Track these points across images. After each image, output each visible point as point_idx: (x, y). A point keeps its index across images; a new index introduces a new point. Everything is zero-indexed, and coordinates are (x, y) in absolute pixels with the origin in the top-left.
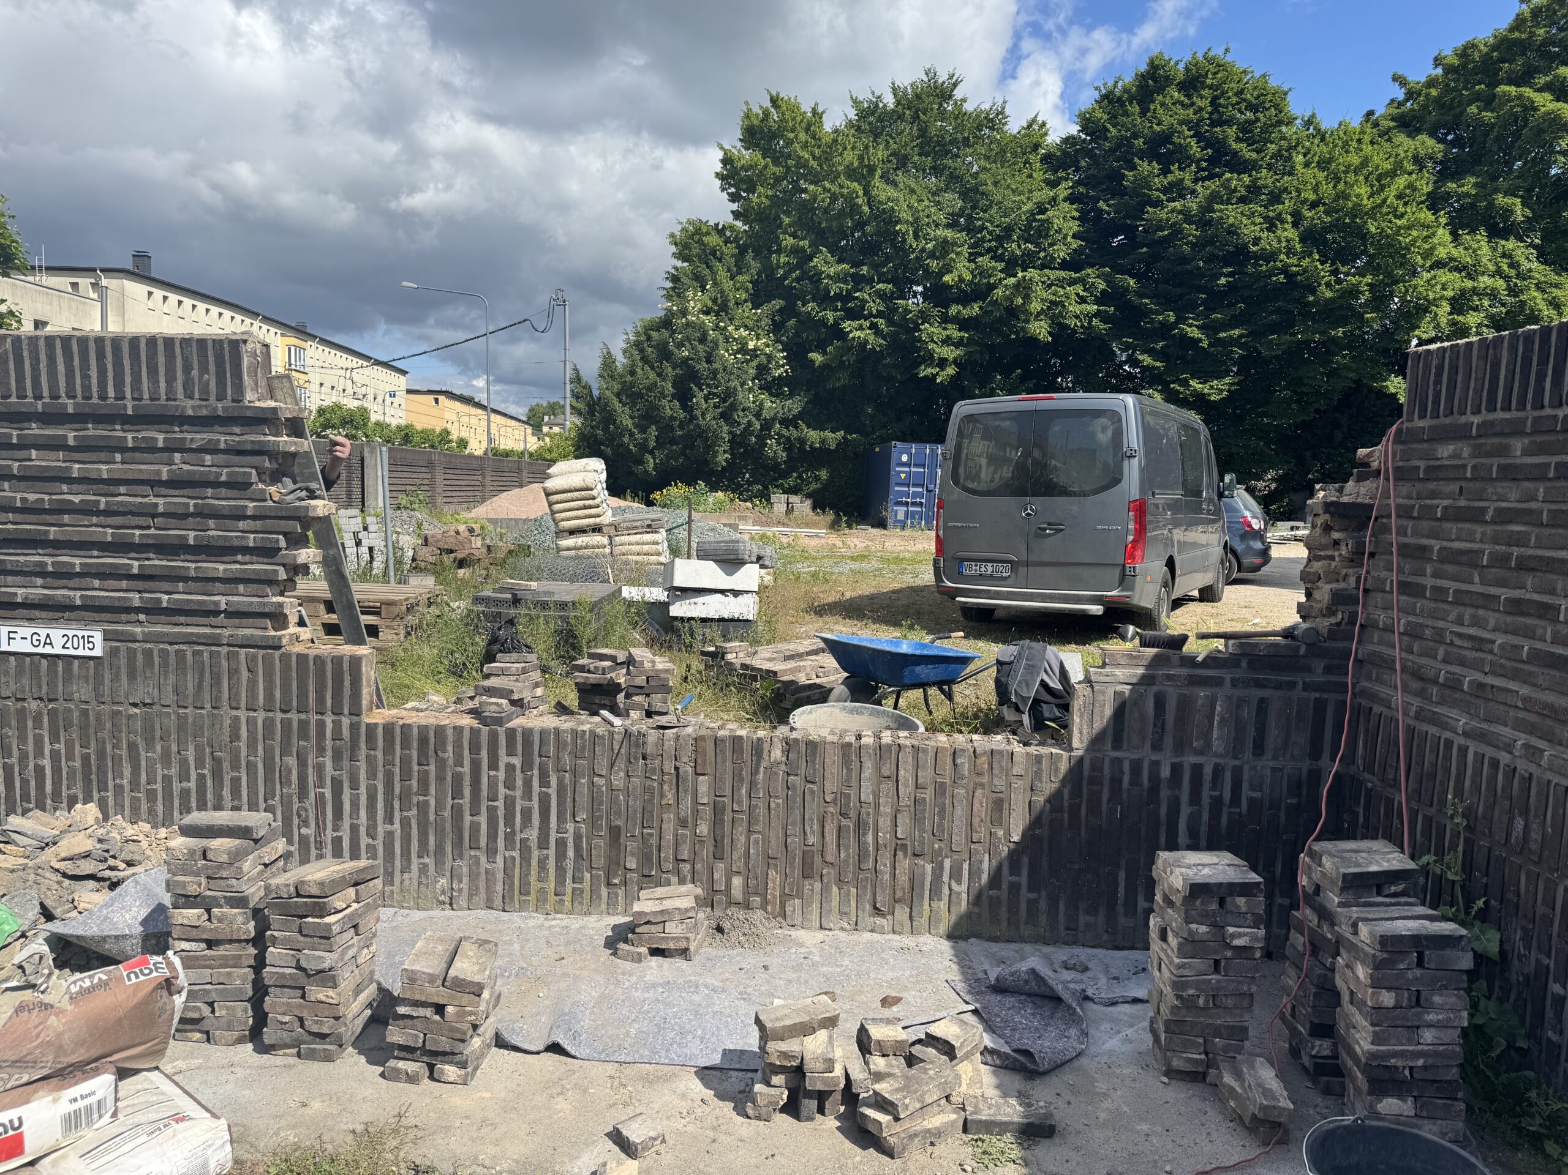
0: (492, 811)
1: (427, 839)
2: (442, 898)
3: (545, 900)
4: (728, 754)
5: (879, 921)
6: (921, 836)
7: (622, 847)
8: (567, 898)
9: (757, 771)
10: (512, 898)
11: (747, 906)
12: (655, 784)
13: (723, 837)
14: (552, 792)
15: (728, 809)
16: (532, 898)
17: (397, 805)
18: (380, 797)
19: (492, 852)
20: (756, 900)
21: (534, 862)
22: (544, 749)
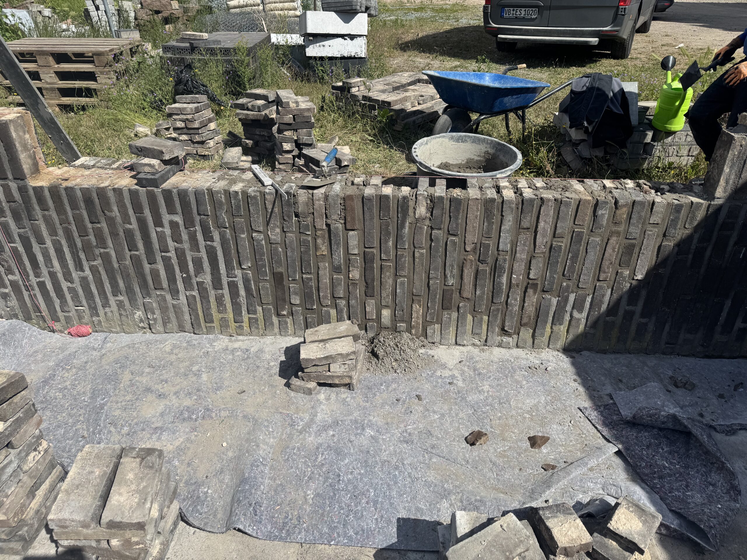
0: (167, 261)
1: (117, 282)
2: (142, 325)
3: (227, 326)
4: (375, 210)
5: (506, 339)
6: (552, 276)
7: (286, 288)
8: (246, 324)
9: (403, 226)
10: (199, 325)
11: (395, 329)
12: (310, 239)
13: (373, 280)
14: (217, 244)
15: (377, 258)
16: (216, 324)
17: (82, 256)
18: (66, 250)
19: (175, 293)
20: (402, 326)
21: (212, 299)
22: (202, 208)
